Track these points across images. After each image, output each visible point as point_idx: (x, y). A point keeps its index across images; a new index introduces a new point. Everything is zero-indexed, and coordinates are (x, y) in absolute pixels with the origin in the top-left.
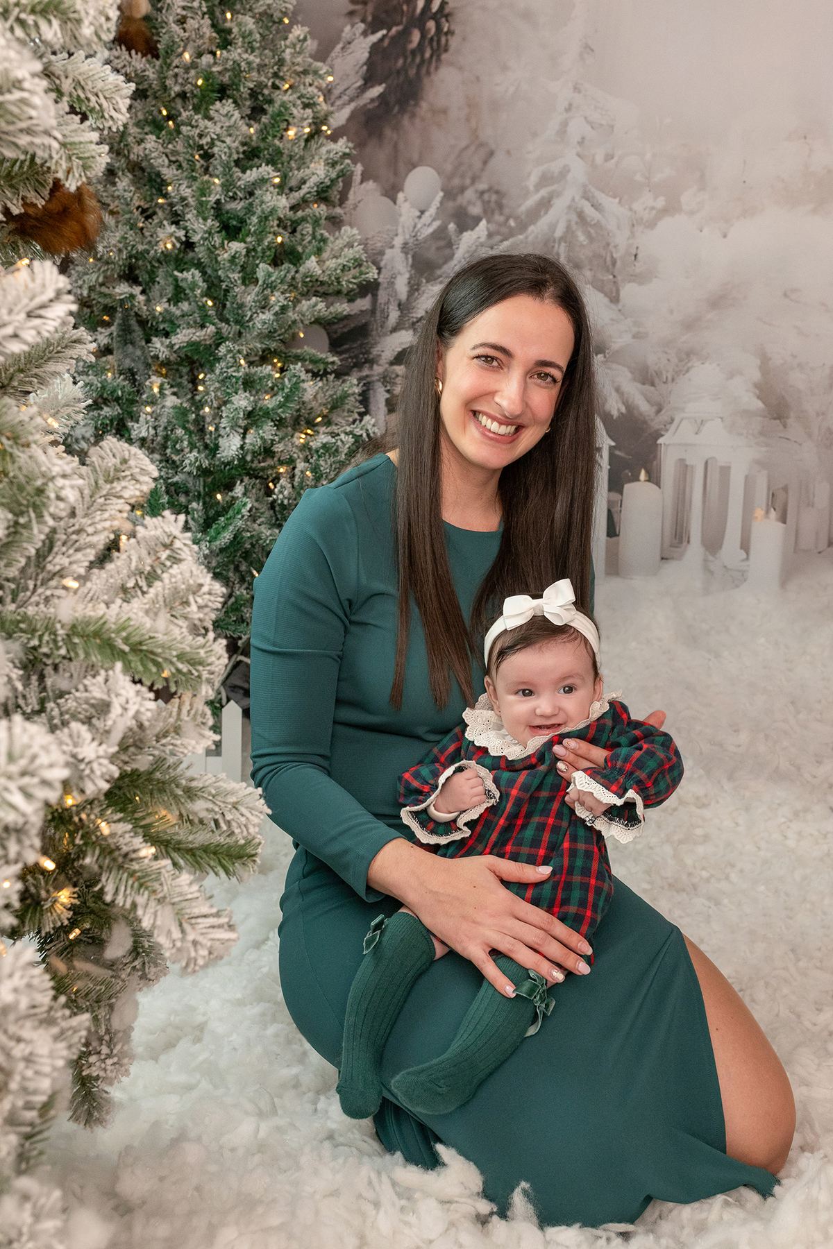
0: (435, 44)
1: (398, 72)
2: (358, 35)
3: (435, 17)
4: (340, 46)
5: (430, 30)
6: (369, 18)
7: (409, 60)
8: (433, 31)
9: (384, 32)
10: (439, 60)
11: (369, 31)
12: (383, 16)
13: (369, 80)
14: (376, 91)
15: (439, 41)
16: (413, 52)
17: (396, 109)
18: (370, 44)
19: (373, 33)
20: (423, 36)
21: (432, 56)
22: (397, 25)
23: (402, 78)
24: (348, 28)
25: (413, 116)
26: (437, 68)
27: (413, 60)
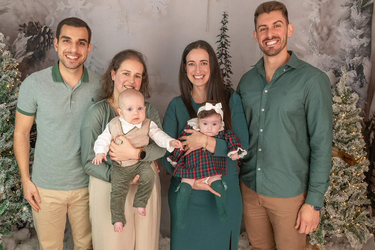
0: (48, 41)
1: (37, 49)
2: (23, 36)
3: (47, 33)
4: (18, 39)
5: (46, 37)
6: (26, 32)
7: (41, 45)
8: (47, 38)
9: (32, 36)
10: (50, 46)
11: (27, 36)
12: (31, 31)
13: (28, 50)
14: (31, 53)
15: (50, 41)
16: (42, 43)
17: (38, 59)
18: (27, 39)
19: (28, 36)
20: (44, 38)
21: (48, 45)
22: (36, 35)
23: (39, 51)
24: (19, 34)
25: (43, 61)
26: (50, 48)
27: (42, 45)
